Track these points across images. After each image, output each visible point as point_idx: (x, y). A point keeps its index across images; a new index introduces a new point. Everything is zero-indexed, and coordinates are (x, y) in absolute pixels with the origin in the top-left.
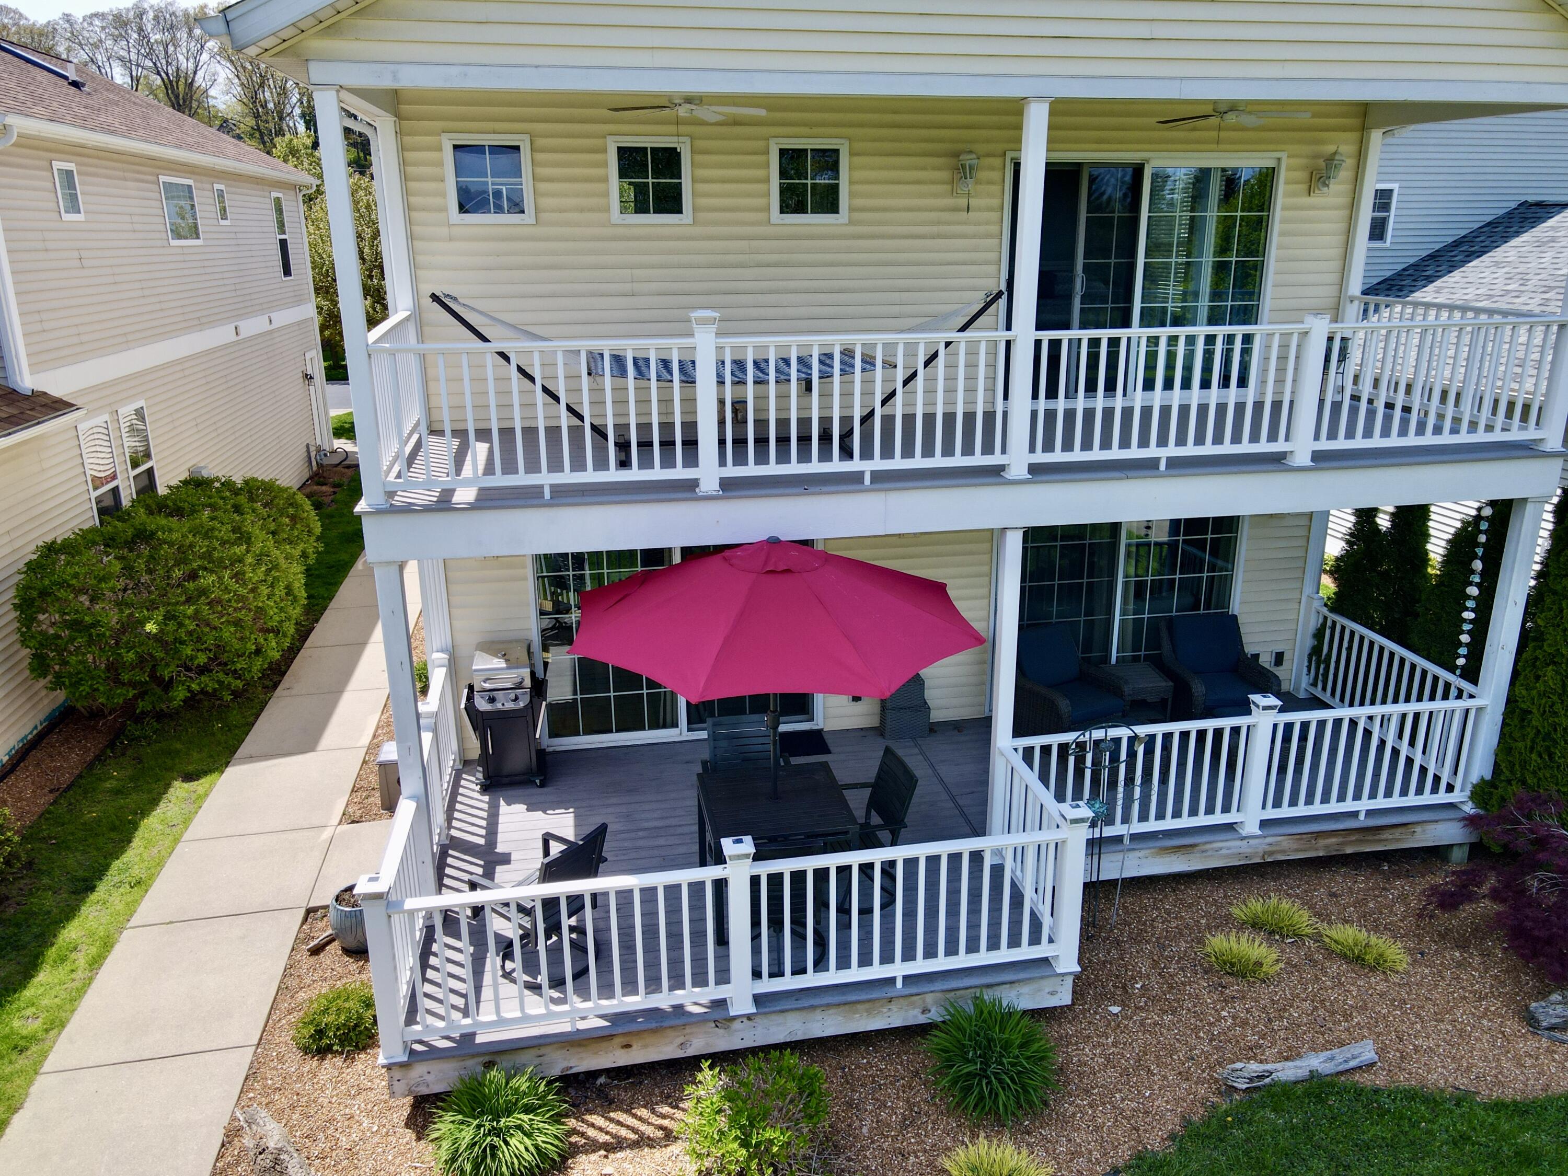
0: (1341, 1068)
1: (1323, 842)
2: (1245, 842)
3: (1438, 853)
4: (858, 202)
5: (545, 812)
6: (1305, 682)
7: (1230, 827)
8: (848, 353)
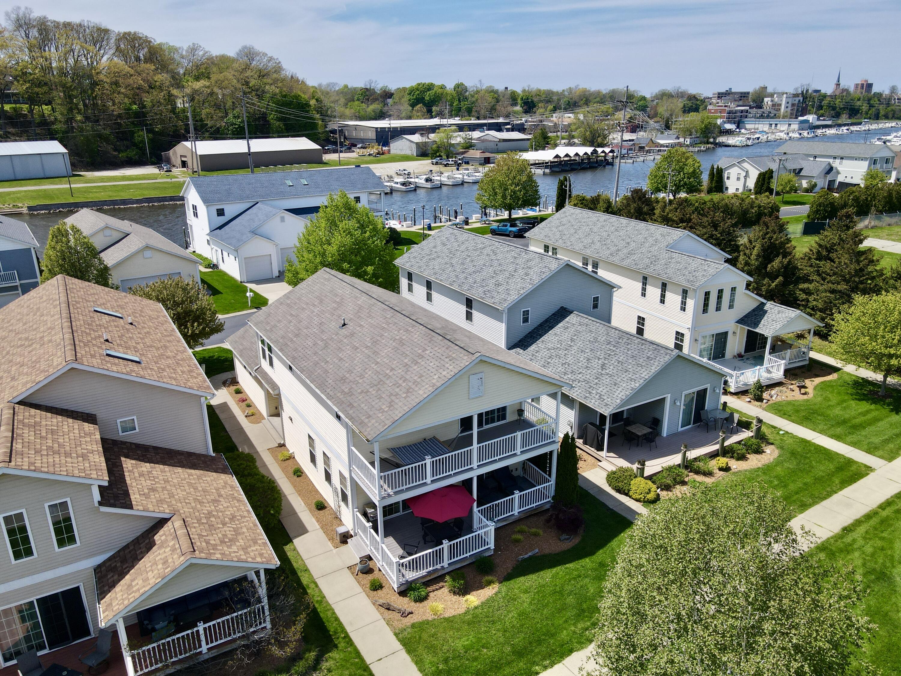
0: (534, 554)
1: (528, 513)
2: (516, 517)
6: (522, 473)
7: (513, 514)
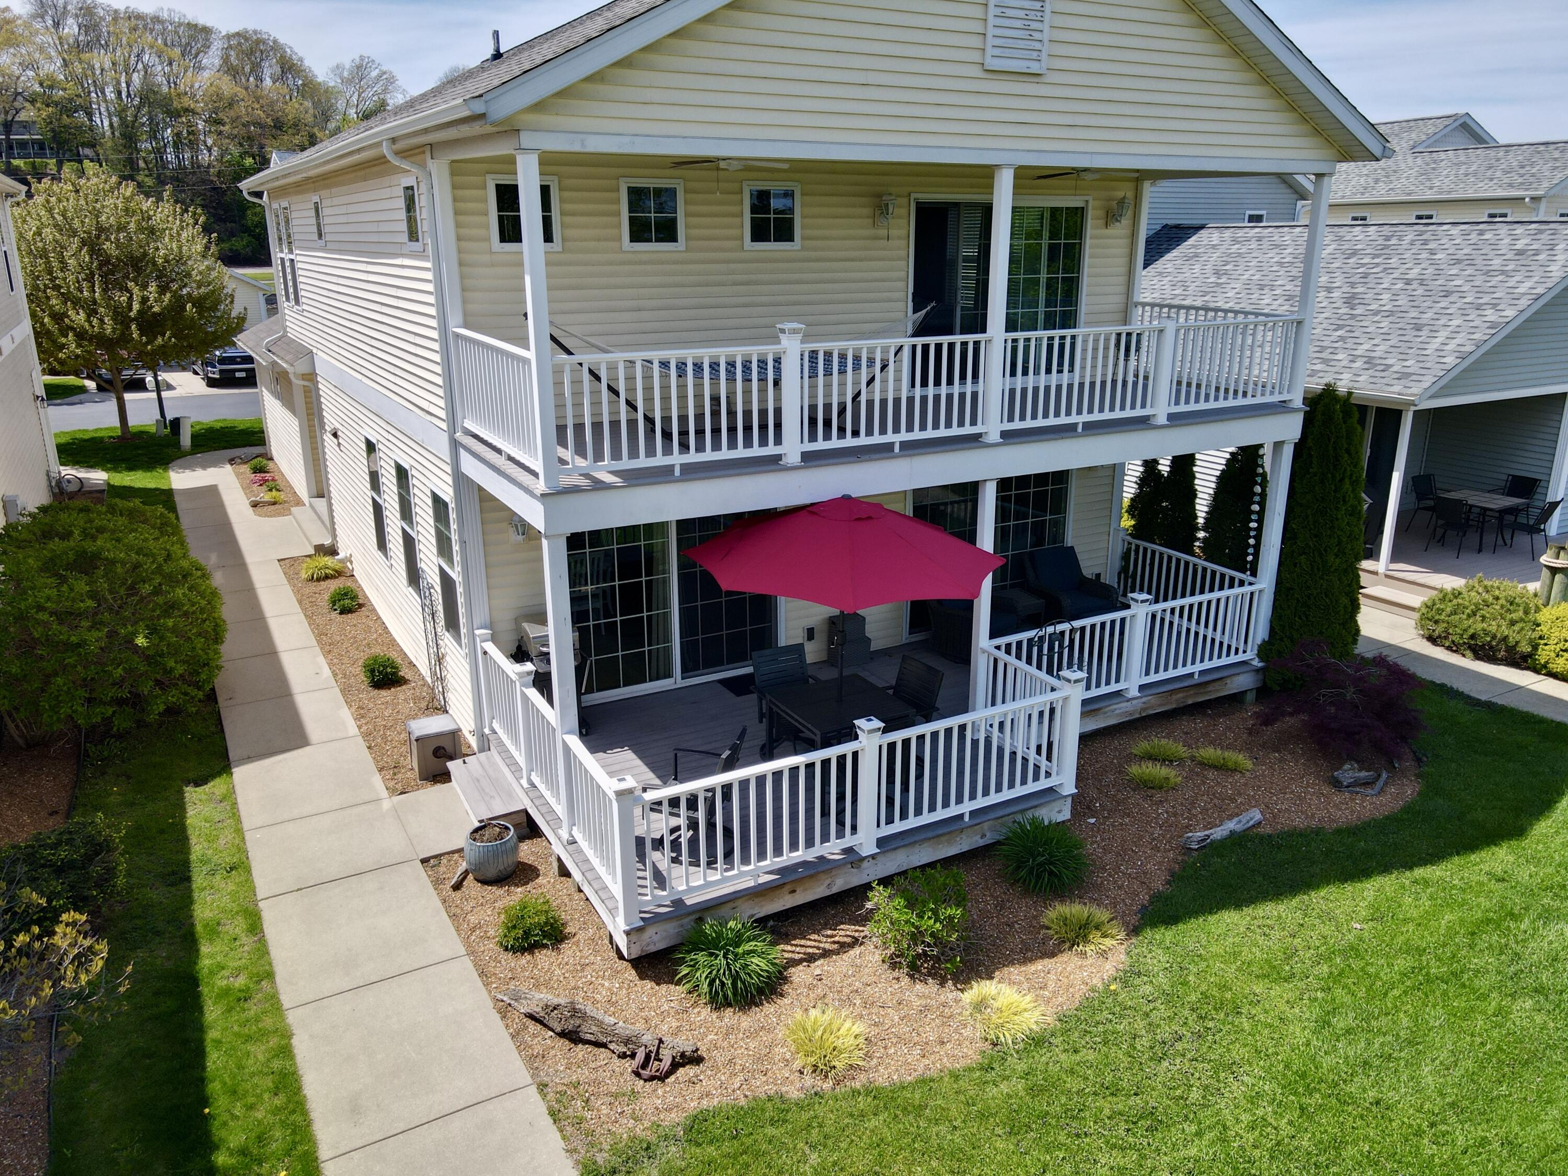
0: (1246, 826)
1: (1175, 697)
2: (1129, 703)
3: (1236, 699)
4: (809, 232)
5: (605, 752)
7: (1118, 694)
8: (843, 357)
